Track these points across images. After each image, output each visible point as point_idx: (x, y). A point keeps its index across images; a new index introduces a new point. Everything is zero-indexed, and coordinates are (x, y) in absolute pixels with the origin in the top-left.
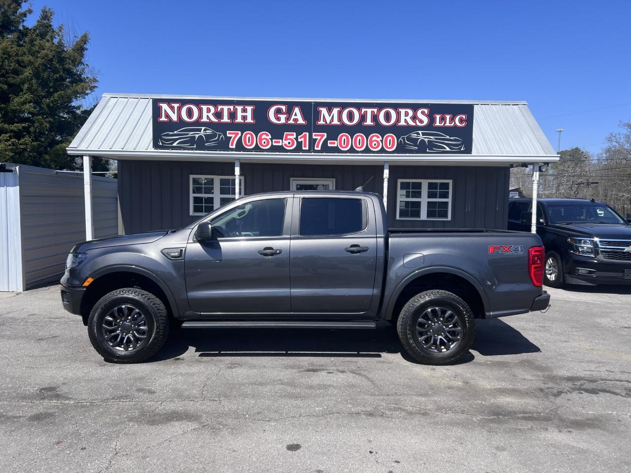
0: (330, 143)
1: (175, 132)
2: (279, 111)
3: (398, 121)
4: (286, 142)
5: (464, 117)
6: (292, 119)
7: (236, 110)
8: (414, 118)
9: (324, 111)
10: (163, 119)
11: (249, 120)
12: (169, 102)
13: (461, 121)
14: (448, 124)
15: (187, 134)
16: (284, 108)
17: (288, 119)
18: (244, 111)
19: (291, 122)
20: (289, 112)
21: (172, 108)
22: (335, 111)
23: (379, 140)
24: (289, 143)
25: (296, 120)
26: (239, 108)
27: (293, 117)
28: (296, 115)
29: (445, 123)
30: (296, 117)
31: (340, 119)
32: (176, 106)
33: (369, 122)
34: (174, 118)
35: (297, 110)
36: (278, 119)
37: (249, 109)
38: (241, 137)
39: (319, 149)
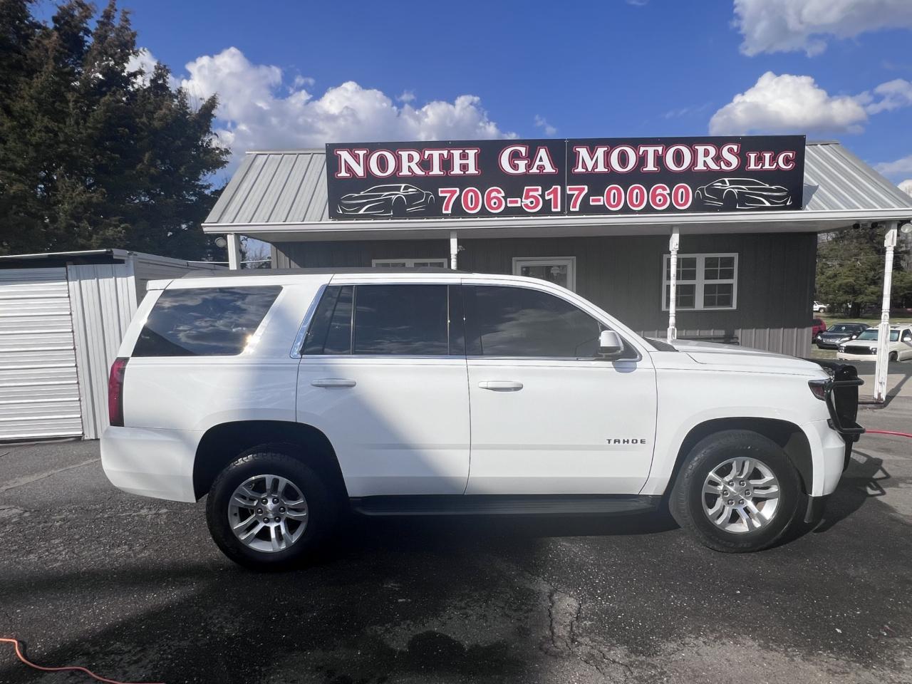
0: (593, 201)
1: (362, 193)
2: (515, 156)
3: (693, 164)
4: (528, 202)
5: (791, 155)
6: (535, 166)
7: (451, 156)
8: (718, 158)
9: (583, 152)
10: (343, 174)
11: (472, 170)
12: (351, 147)
13: (787, 161)
14: (767, 166)
15: (380, 196)
16: (523, 150)
17: (529, 166)
18: (464, 156)
19: (535, 170)
20: (531, 156)
21: (356, 157)
22: (600, 152)
23: (665, 193)
24: (532, 203)
25: (541, 167)
26: (457, 153)
27: (537, 163)
28: (541, 160)
29: (764, 165)
30: (541, 163)
31: (607, 163)
32: (361, 153)
33: (650, 167)
34: (360, 171)
35: (543, 153)
36: (515, 167)
37: (472, 153)
38: (459, 197)
39: (577, 209)
